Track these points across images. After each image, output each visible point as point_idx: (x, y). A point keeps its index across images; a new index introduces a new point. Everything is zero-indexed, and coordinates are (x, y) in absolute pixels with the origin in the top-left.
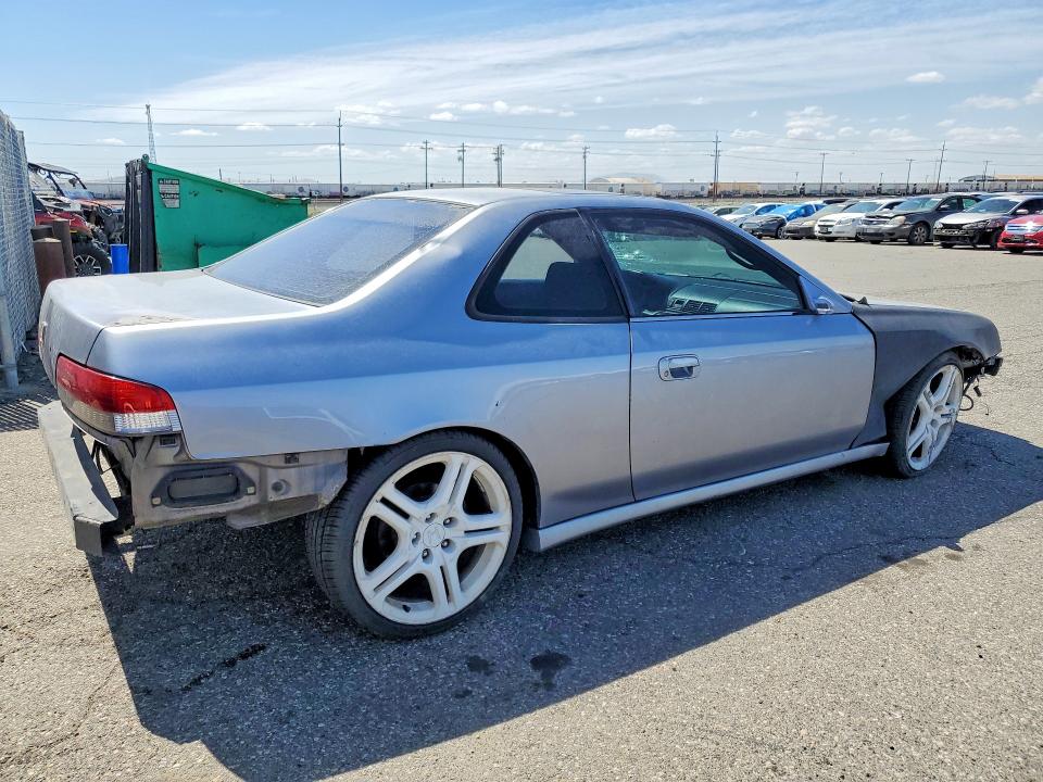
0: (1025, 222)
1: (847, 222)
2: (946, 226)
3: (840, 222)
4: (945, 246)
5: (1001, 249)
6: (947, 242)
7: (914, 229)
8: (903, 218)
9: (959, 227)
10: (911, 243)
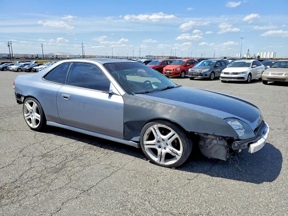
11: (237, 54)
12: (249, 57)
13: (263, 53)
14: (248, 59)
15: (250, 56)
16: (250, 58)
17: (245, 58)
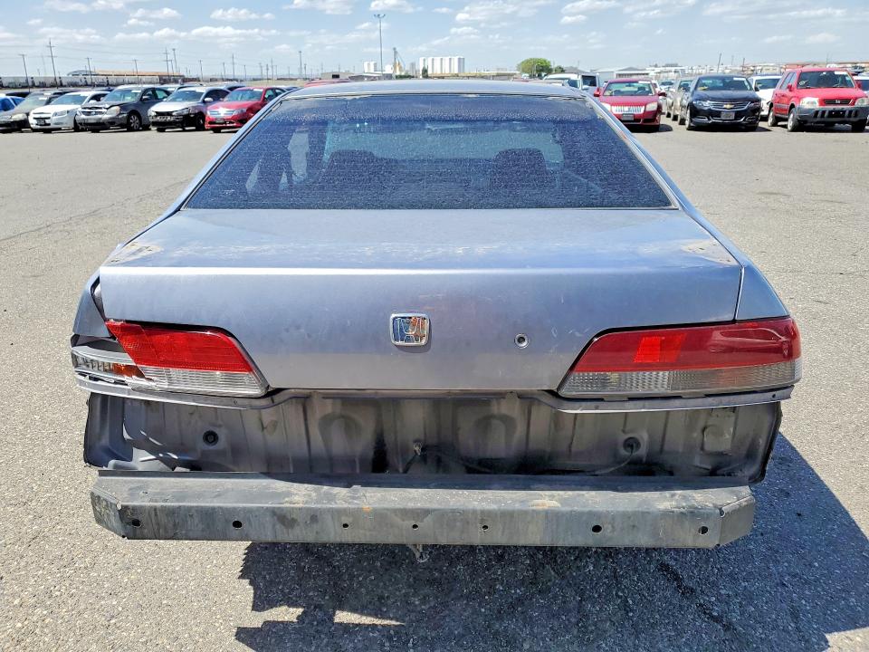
0: (218, 108)
1: (62, 113)
2: (159, 114)
3: (56, 114)
4: (161, 130)
5: (208, 130)
6: (162, 127)
7: (129, 118)
8: (118, 108)
9: (169, 114)
10: (130, 129)
11: (366, 64)
12: (398, 73)
13: (433, 60)
14: (397, 77)
15: (400, 70)
16: (403, 74)
17: (389, 77)
